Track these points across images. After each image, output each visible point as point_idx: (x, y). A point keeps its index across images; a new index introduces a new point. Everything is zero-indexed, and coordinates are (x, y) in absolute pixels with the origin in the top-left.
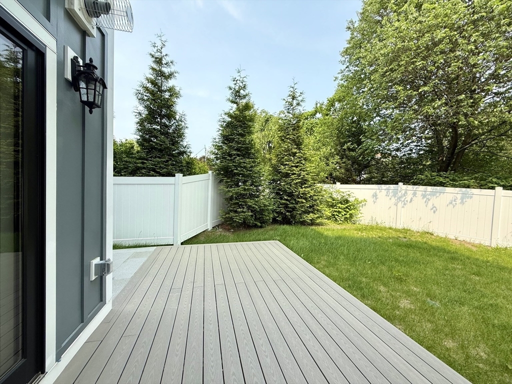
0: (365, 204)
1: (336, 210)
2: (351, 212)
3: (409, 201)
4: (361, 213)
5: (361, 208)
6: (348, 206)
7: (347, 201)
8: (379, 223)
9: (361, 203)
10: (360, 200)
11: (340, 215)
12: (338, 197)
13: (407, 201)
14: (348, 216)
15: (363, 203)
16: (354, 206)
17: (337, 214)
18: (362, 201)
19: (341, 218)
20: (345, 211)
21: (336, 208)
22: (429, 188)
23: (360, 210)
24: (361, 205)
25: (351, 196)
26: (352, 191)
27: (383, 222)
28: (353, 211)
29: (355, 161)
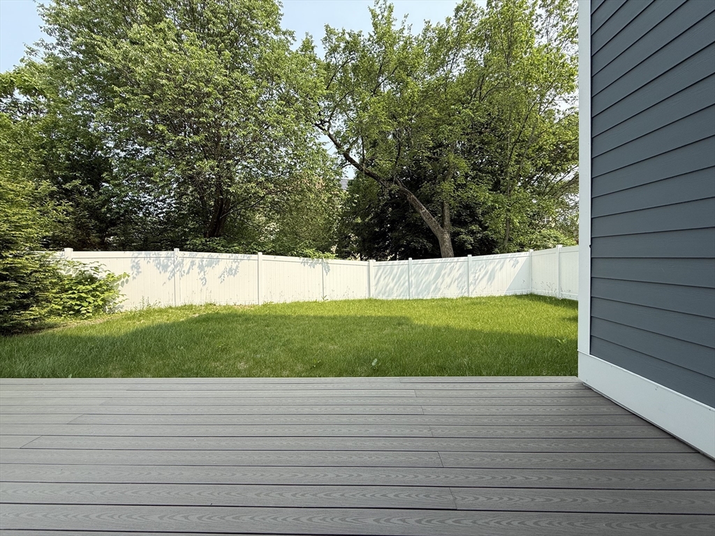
0: (127, 281)
1: (73, 296)
2: (102, 296)
3: (186, 271)
4: (123, 295)
5: (120, 288)
6: (97, 287)
7: (92, 280)
8: (152, 304)
9: (119, 279)
10: (117, 275)
11: (85, 304)
12: (71, 273)
13: (184, 271)
14: (101, 303)
15: (122, 279)
16: (108, 285)
17: (78, 303)
18: (120, 276)
19: (86, 308)
20: (93, 296)
21: (73, 293)
22: (206, 254)
23: (120, 291)
24: (119, 282)
25: (100, 270)
26: (101, 261)
27: (158, 302)
28: (107, 294)
29: (94, 212)
